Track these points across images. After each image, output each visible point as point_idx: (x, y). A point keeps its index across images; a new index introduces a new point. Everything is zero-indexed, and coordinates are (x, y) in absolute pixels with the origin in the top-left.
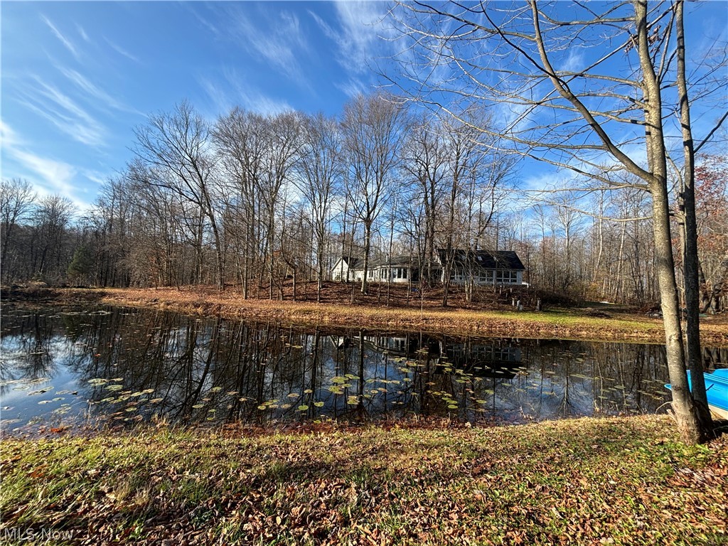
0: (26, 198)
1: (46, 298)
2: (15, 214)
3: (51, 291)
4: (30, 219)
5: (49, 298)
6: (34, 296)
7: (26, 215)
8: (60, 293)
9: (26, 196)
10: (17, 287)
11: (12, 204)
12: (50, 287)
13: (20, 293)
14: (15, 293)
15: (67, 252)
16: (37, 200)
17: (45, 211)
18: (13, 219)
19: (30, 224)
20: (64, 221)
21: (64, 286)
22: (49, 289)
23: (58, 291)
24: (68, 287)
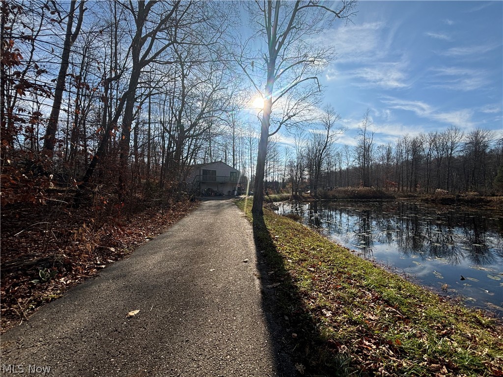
0: (457, 138)
1: (481, 204)
2: (451, 150)
3: (483, 199)
4: (460, 151)
5: (483, 203)
6: (471, 202)
7: (459, 149)
8: (491, 201)
9: (456, 137)
10: (460, 196)
11: (449, 144)
12: (482, 196)
13: (462, 200)
14: (459, 200)
15: (490, 169)
16: (464, 137)
17: (470, 143)
18: (451, 153)
19: (461, 154)
20: (486, 146)
21: (493, 195)
22: (482, 197)
23: (489, 199)
24: (497, 196)
